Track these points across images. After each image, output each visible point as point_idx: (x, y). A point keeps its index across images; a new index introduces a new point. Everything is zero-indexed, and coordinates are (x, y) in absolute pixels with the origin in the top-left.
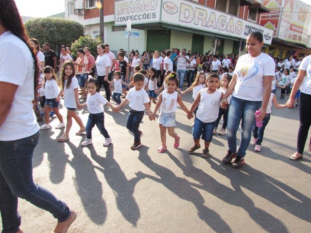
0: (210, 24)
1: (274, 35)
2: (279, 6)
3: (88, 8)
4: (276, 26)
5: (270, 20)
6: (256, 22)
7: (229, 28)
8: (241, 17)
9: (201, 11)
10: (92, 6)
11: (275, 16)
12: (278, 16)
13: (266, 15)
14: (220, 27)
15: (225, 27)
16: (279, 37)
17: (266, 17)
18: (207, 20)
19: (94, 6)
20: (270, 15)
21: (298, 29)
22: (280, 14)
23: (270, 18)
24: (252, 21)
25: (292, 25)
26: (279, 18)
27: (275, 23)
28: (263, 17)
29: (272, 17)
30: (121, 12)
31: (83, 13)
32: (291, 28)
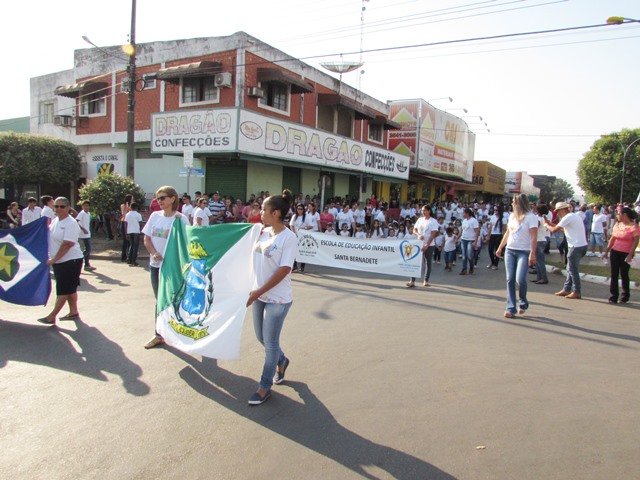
0: (311, 151)
1: (412, 163)
2: (413, 119)
3: (86, 114)
4: (413, 150)
5: (402, 140)
6: (382, 143)
7: (341, 157)
8: (357, 139)
9: (297, 133)
10: (94, 112)
11: (410, 135)
12: (414, 135)
13: (396, 132)
14: (328, 156)
15: (335, 154)
16: (419, 167)
17: (397, 135)
18: (307, 146)
19: (99, 112)
20: (403, 132)
21: (446, 153)
22: (417, 132)
23: (403, 138)
24: (375, 141)
25: (436, 148)
26: (417, 137)
27: (412, 144)
28: (391, 135)
29: (406, 135)
30: (164, 131)
31: (74, 124)
32: (436, 153)
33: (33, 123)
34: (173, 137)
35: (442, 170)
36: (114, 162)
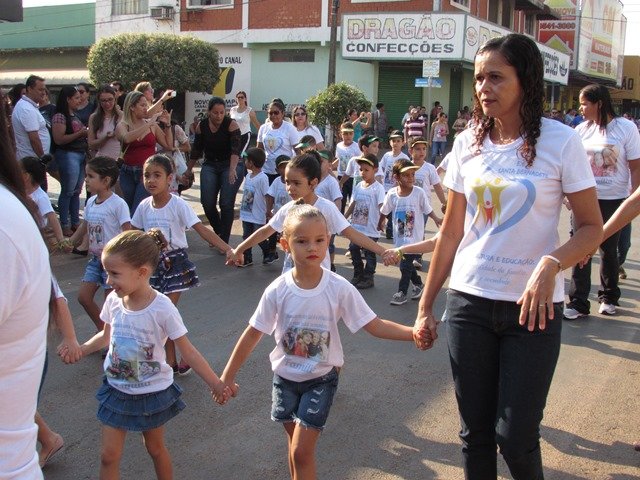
1: (571, 63)
2: (572, 6)
3: (198, 6)
4: (571, 46)
5: (556, 33)
11: (566, 26)
12: (572, 26)
13: (548, 22)
16: (579, 69)
17: (549, 26)
20: (556, 22)
21: (604, 49)
22: (576, 22)
23: (556, 29)
25: (595, 42)
26: (576, 29)
27: (568, 38)
28: (543, 26)
29: (561, 26)
30: (360, 34)
31: (178, 17)
32: (594, 50)
33: (103, 12)
34: (373, 42)
35: (599, 71)
36: (235, 66)
